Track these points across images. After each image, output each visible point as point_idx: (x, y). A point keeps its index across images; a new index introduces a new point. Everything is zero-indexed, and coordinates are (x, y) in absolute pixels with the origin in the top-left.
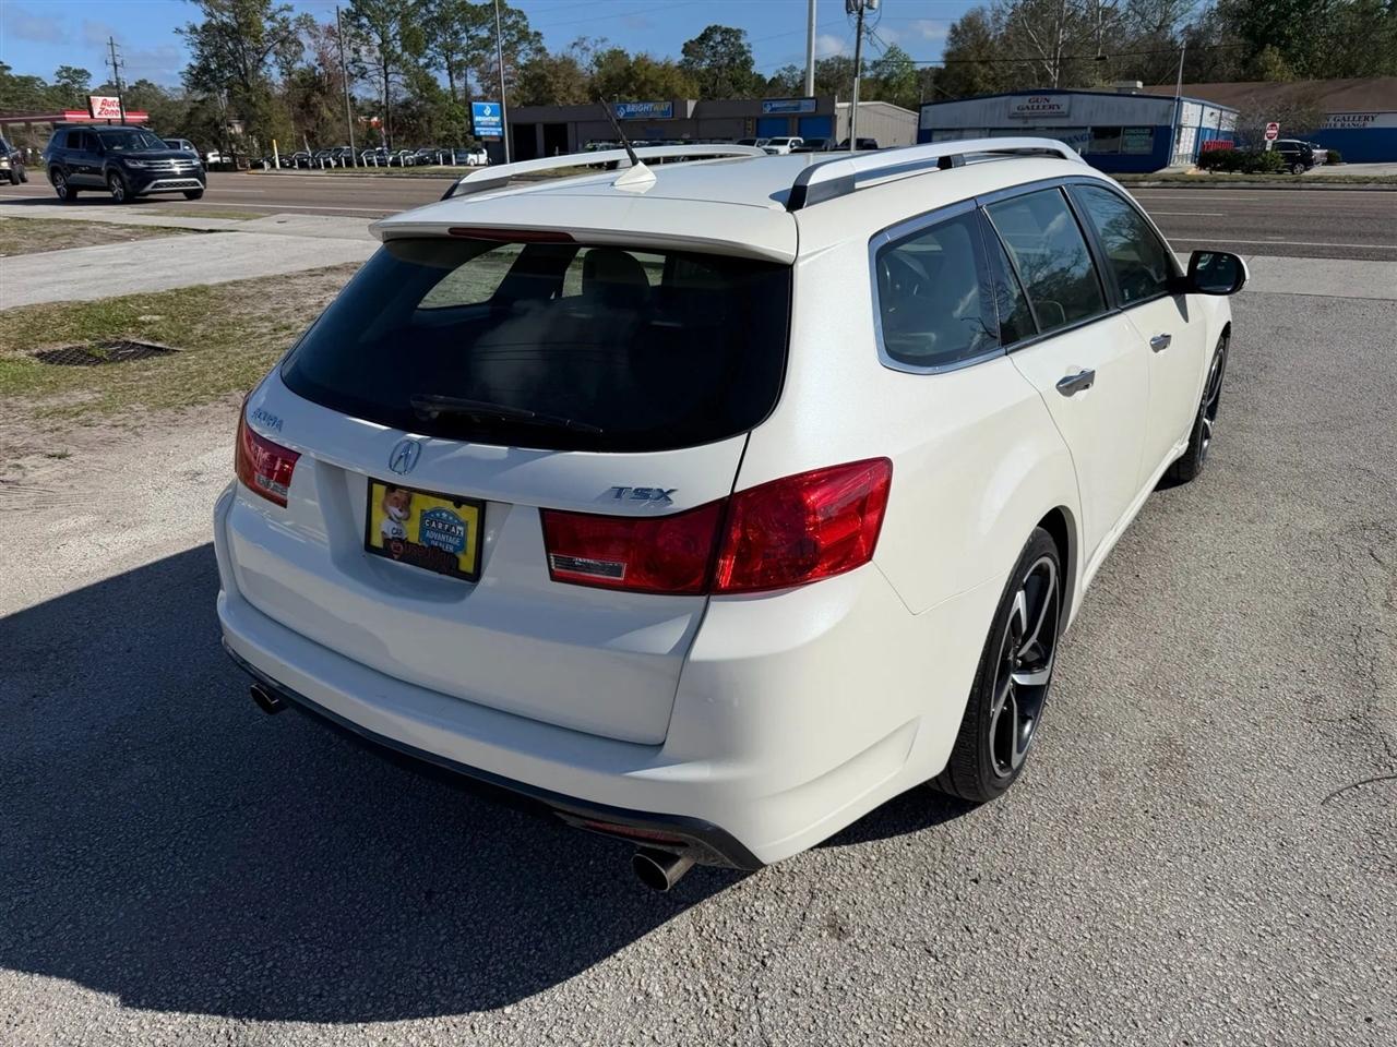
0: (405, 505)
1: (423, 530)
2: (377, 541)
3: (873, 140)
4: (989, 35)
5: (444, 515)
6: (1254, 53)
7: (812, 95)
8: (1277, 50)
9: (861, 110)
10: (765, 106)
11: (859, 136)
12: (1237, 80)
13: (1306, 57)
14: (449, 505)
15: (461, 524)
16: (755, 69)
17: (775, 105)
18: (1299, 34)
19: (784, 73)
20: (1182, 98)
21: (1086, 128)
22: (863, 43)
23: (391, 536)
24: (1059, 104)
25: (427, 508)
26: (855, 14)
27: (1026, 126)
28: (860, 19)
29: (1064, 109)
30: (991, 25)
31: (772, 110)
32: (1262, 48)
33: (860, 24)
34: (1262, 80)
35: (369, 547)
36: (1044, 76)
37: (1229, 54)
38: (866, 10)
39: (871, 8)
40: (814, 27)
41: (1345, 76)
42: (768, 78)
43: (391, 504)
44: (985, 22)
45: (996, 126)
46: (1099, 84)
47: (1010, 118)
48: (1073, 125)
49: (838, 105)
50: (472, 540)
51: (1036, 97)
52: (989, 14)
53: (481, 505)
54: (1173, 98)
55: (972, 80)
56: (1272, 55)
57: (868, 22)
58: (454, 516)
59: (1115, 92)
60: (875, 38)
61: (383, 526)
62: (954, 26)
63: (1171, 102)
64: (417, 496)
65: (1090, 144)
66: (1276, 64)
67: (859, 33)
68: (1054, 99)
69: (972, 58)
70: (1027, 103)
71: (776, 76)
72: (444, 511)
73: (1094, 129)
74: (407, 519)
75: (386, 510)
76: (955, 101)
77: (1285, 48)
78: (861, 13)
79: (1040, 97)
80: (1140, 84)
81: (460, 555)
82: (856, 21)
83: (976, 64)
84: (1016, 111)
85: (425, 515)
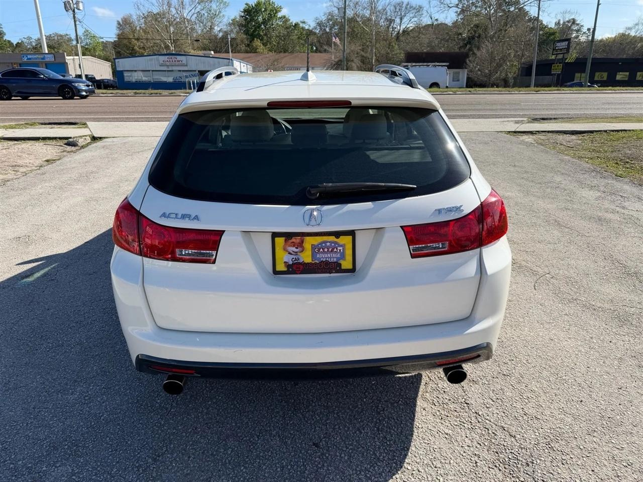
0: (301, 245)
1: (314, 255)
2: (281, 267)
3: (93, 75)
4: (136, 27)
5: (328, 244)
6: (251, 42)
7: (47, 52)
8: (259, 40)
9: (84, 60)
10: (23, 57)
11: (86, 74)
12: (247, 52)
13: (270, 44)
14: (332, 238)
15: (341, 246)
16: (6, 38)
17: (29, 57)
18: (266, 35)
19: (25, 40)
20: (233, 59)
21: (195, 71)
22: (78, 26)
23: (291, 263)
24: (181, 60)
25: (316, 243)
26: (71, 12)
27: (168, 69)
28: (74, 15)
29: (184, 62)
30: (136, 23)
31: (28, 59)
32: (253, 40)
33: (74, 17)
34: (256, 52)
35: (276, 272)
36: (167, 47)
37: (242, 41)
38: (76, 10)
39: (79, 9)
40: (40, 17)
41: (285, 52)
42: (15, 43)
43: (290, 246)
44: (134, 20)
45: (154, 69)
46: (192, 52)
47: (160, 66)
48: (190, 69)
49: (67, 57)
50: (349, 252)
51: (171, 56)
52: (135, 17)
53: (352, 233)
54: (229, 59)
55: (133, 47)
56: (257, 43)
57: (79, 15)
58: (336, 243)
59: (203, 55)
60: (84, 25)
61: (284, 258)
62: (118, 21)
63: (228, 61)
64: (307, 239)
65: (199, 78)
66: (260, 46)
67: (75, 22)
68: (179, 58)
69: (131, 37)
70: (167, 59)
71: (20, 42)
72: (327, 242)
73: (199, 71)
74: (302, 251)
75: (285, 249)
76: (130, 57)
77: (261, 40)
78: (74, 11)
79: (172, 57)
80: (212, 52)
81: (342, 262)
82: (72, 15)
83: (133, 40)
84: (163, 63)
85: (314, 247)
